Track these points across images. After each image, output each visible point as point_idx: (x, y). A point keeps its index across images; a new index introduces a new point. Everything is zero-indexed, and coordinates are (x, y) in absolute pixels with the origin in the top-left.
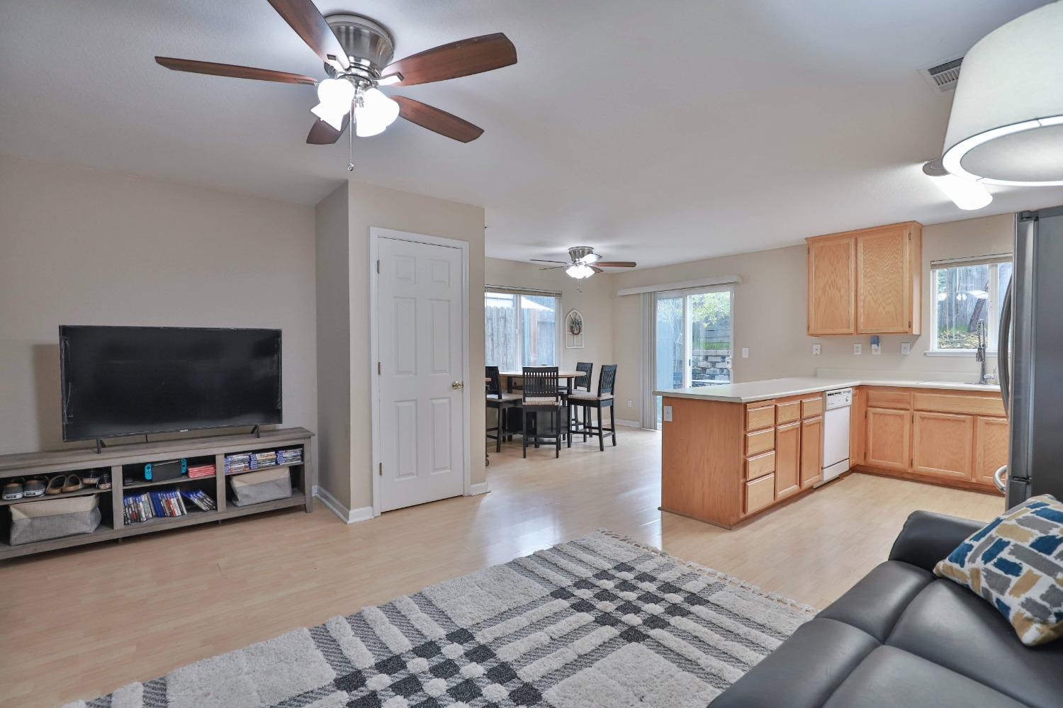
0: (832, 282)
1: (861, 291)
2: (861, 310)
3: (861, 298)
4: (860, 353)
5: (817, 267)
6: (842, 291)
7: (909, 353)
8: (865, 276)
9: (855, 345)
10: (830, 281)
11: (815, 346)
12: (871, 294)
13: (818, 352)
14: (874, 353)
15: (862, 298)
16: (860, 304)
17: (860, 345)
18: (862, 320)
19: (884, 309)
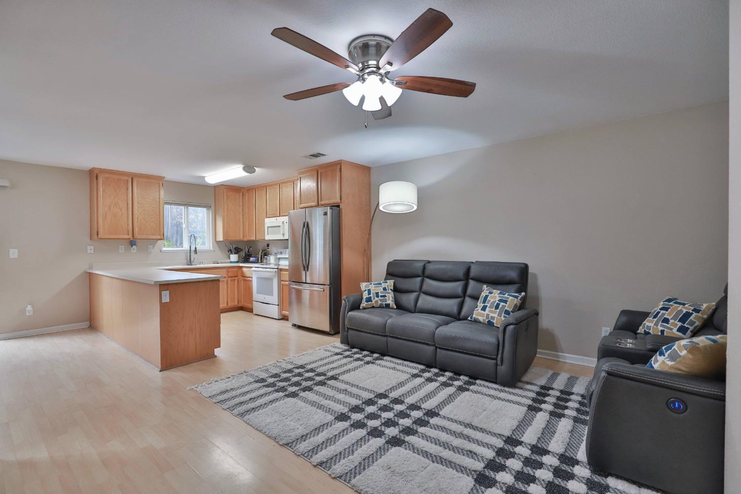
0: (115, 203)
1: (136, 212)
2: (136, 224)
3: (135, 217)
4: (123, 251)
5: (104, 191)
6: (123, 210)
7: (152, 251)
8: (138, 203)
9: (120, 247)
10: (114, 203)
11: (89, 247)
12: (141, 215)
13: (92, 252)
14: (133, 251)
15: (137, 216)
16: (135, 220)
17: (123, 246)
18: (136, 229)
19: (149, 224)
